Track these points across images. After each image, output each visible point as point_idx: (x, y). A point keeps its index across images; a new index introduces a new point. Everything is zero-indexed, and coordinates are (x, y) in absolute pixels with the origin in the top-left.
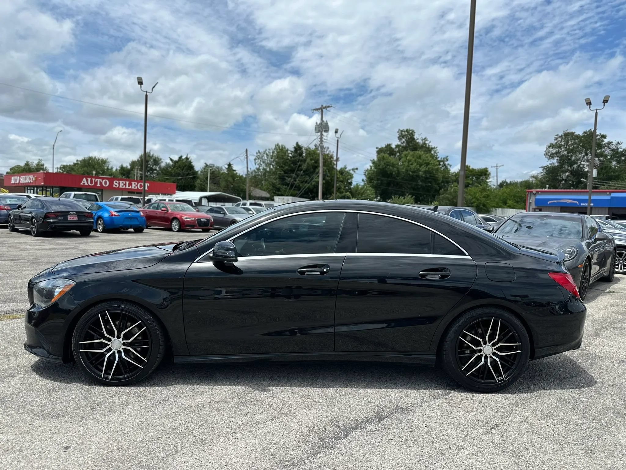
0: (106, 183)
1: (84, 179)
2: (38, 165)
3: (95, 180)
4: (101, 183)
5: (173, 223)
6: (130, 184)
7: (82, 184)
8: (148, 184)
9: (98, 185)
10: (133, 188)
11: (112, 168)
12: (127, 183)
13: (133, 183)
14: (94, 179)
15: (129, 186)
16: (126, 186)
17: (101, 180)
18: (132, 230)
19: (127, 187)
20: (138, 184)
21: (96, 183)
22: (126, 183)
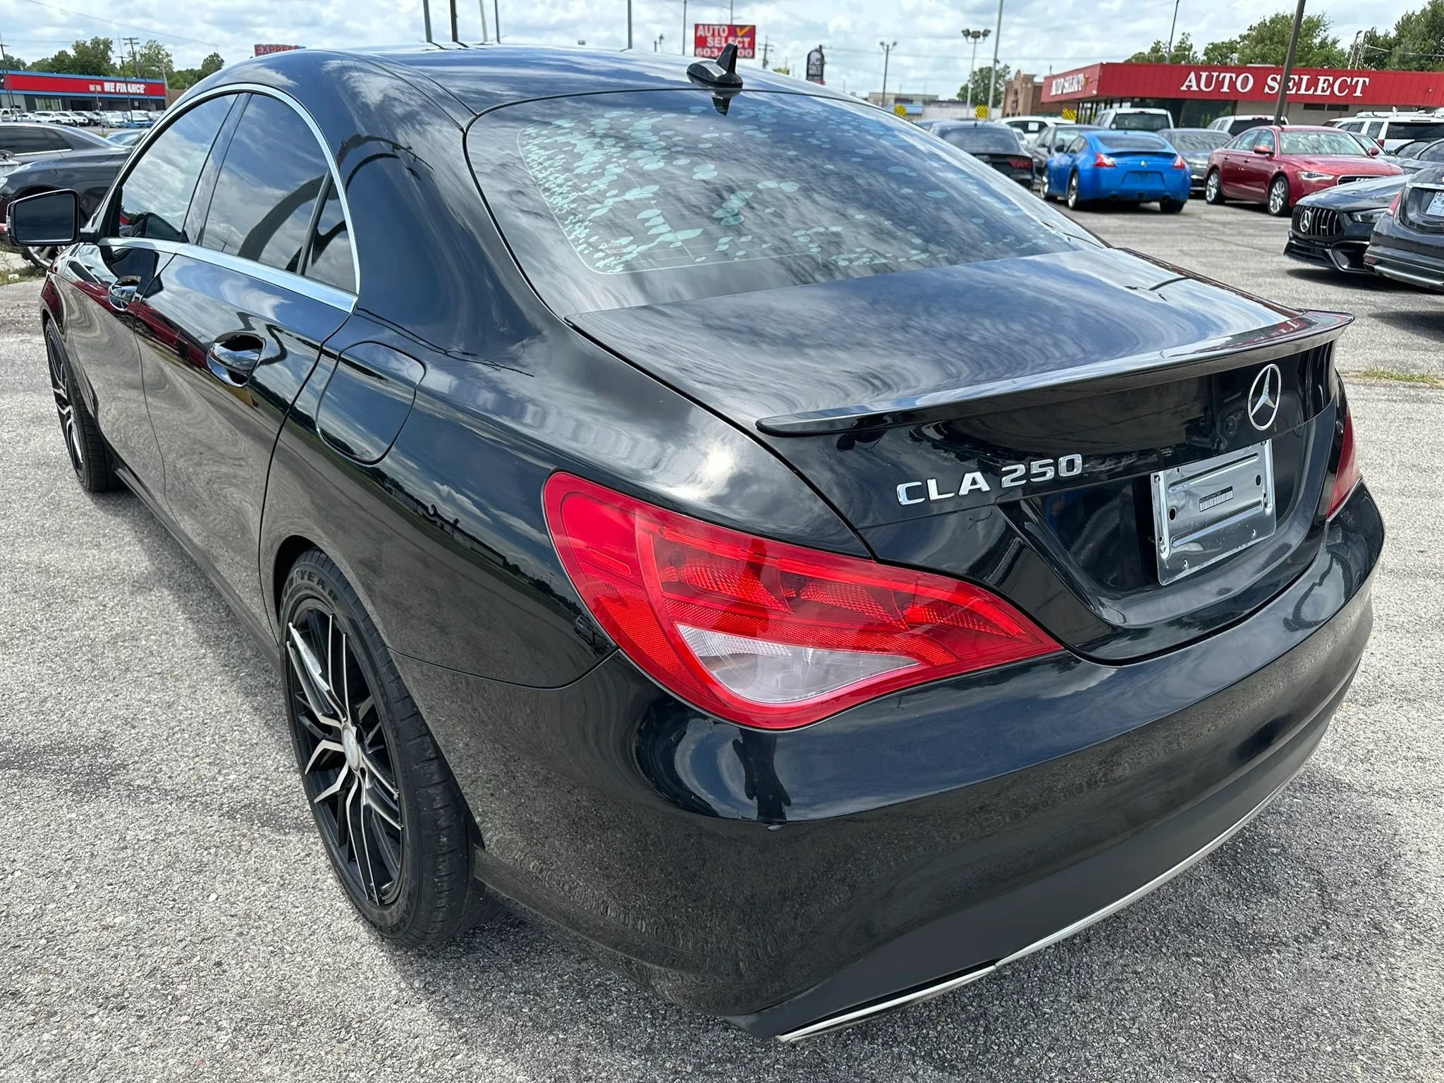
0: (1246, 81)
1: (1192, 75)
2: (1179, 48)
3: (1218, 77)
4: (1232, 84)
5: (1274, 190)
6: (1313, 83)
7: (1184, 88)
8: (1367, 80)
9: (1225, 89)
10: (1319, 92)
11: (1335, 42)
12: (1305, 78)
13: (1322, 79)
14: (1215, 74)
15: (1307, 89)
16: (1299, 89)
17: (1234, 76)
18: (1157, 205)
19: (1302, 91)
20: (1334, 81)
21: (1220, 84)
22: (1301, 80)
